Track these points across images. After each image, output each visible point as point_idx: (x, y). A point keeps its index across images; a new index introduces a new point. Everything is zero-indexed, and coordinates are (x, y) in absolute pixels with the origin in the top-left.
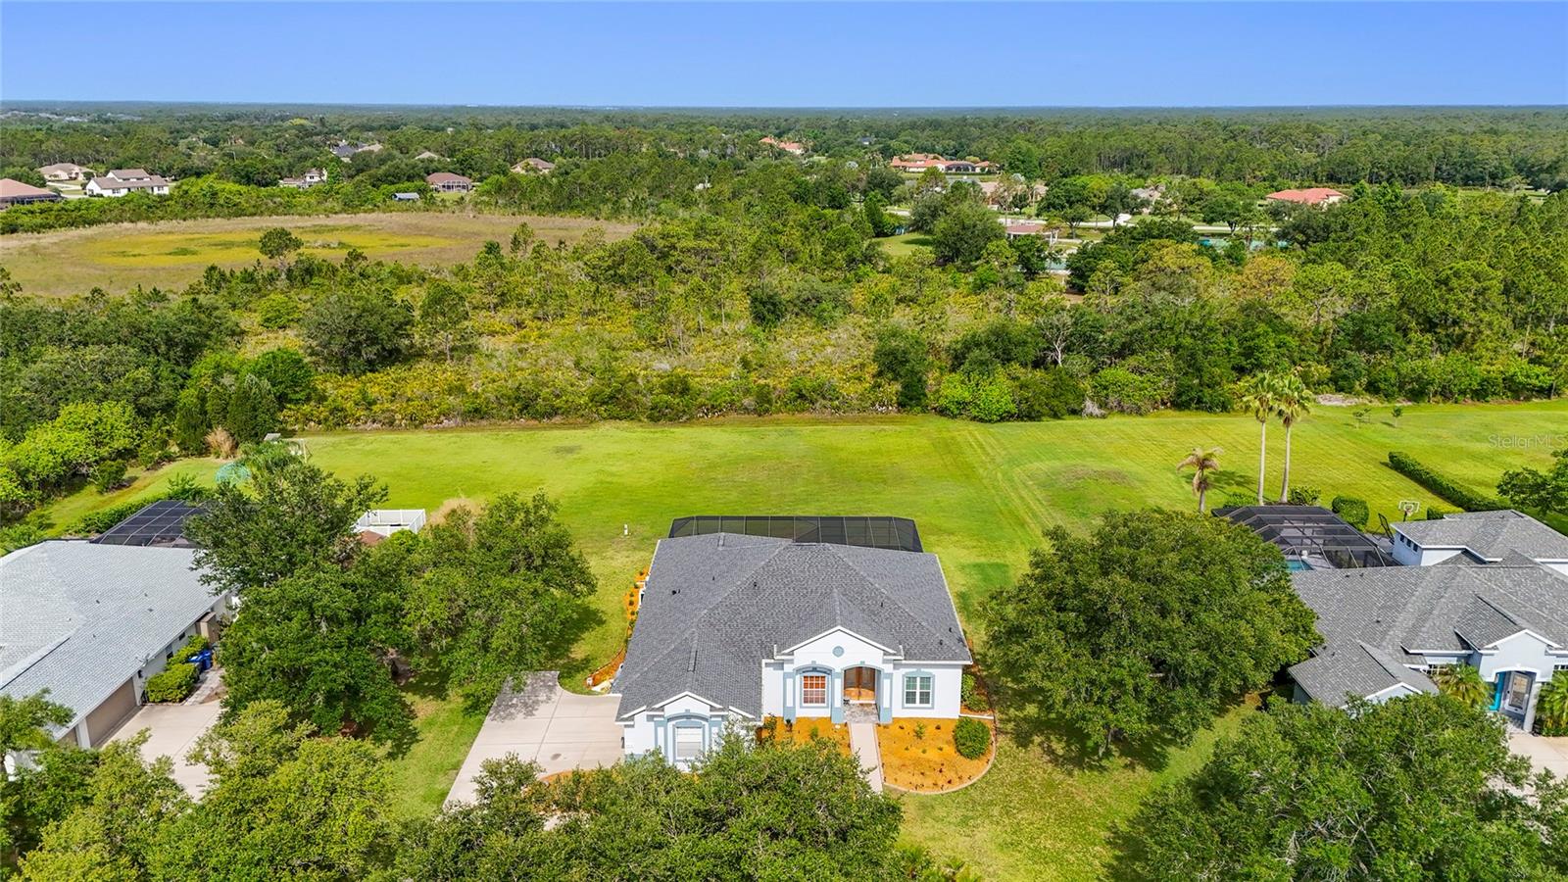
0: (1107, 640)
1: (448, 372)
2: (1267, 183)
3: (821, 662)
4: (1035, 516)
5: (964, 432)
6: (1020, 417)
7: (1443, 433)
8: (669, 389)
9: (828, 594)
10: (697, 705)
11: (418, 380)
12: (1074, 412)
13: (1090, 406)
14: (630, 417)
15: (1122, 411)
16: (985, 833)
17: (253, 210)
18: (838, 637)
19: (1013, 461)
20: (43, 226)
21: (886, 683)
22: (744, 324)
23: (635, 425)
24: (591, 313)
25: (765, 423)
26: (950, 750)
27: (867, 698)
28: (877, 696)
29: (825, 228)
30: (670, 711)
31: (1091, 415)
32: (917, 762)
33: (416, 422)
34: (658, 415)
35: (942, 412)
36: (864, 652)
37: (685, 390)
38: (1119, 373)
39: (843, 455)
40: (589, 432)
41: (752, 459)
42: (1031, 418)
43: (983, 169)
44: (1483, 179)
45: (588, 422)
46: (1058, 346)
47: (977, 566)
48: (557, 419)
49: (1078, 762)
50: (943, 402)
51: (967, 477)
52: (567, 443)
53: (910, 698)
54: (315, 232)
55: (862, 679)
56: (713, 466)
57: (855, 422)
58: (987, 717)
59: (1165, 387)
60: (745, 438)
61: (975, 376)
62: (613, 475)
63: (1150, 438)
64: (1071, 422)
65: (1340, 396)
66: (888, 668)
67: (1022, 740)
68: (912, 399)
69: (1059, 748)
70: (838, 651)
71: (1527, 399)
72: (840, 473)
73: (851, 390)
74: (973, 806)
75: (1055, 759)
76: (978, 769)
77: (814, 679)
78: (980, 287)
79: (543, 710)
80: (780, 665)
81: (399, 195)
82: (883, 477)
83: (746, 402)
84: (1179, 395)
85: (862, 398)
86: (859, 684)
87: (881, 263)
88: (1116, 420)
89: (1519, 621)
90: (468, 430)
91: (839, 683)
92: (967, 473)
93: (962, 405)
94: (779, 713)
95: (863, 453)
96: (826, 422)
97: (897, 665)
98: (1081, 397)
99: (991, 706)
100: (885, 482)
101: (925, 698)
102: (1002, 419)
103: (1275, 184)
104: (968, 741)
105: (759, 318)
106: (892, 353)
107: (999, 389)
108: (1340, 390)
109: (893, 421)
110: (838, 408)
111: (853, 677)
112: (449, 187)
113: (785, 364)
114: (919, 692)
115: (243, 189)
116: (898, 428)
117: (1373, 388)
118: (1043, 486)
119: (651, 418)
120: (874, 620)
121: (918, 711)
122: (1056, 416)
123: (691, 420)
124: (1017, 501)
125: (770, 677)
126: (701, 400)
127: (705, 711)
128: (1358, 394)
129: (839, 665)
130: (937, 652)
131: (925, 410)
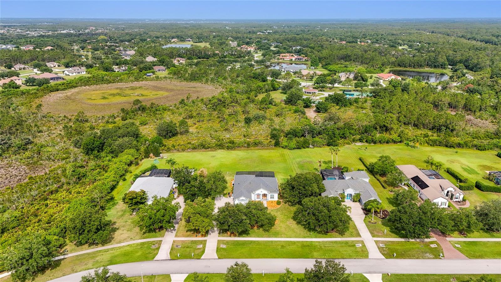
0: (294, 190)
1: (184, 137)
2: (379, 69)
3: (259, 193)
4: (295, 169)
5: (286, 151)
6: (297, 148)
7: (374, 152)
8: (230, 142)
9: (260, 184)
10: (244, 198)
11: (180, 140)
12: (308, 147)
13: (311, 146)
14: (223, 149)
15: (317, 147)
16: (279, 213)
17: (113, 81)
18: (262, 190)
19: (294, 159)
20: (65, 89)
21: (268, 196)
22: (243, 124)
23: (224, 150)
24: (210, 120)
25: (249, 150)
26: (276, 204)
27: (265, 198)
28: (267, 198)
29: (261, 90)
30: (240, 199)
31: (311, 148)
32: (271, 206)
33: (183, 150)
34: (228, 148)
35: (283, 147)
36: (265, 192)
37: (233, 143)
38: (317, 139)
39: (264, 157)
40: (216, 152)
41: (247, 158)
42: (299, 149)
43: (305, 60)
44: (439, 66)
45: (215, 150)
46: (307, 133)
47: (284, 179)
48: (209, 149)
49: (292, 206)
50: (283, 146)
51: (285, 162)
52: (212, 155)
53: (271, 198)
54: (132, 89)
55: (265, 195)
56: (240, 160)
57: (266, 149)
58: (281, 200)
59: (325, 142)
60: (246, 153)
61: (289, 140)
62: (222, 162)
63: (320, 153)
64: (307, 149)
65: (360, 143)
66: (268, 194)
67: (285, 203)
68: (277, 144)
69: (290, 204)
70: (261, 192)
71: (397, 143)
72: (264, 161)
73: (266, 142)
74: (278, 210)
75: (289, 205)
76: (279, 206)
77: (258, 195)
78: (296, 112)
79: (222, 200)
80: (254, 194)
81: (148, 74)
82: (270, 162)
83: (245, 145)
84: (328, 143)
85: (268, 144)
86: (264, 196)
87: (274, 103)
88: (316, 149)
89: (350, 186)
90: (193, 152)
91: (262, 196)
92: (285, 161)
93: (286, 146)
94: (254, 200)
95: (267, 157)
96: (260, 149)
97: (269, 193)
98: (309, 144)
99: (282, 199)
100: (271, 163)
101: (273, 198)
102: (294, 149)
103: (382, 69)
104: (278, 203)
105: (246, 122)
106: (274, 134)
107: (293, 143)
108: (360, 142)
109: (273, 149)
110: (263, 146)
111: (263, 195)
112: (160, 70)
113: (252, 135)
114: (272, 197)
115: (107, 73)
116: (274, 151)
117: (367, 141)
118: (297, 164)
119: (227, 149)
120: (266, 187)
121: (272, 200)
122: (304, 148)
123: (235, 149)
124: (293, 167)
125: (253, 195)
126: (237, 145)
127: (245, 199)
128: (364, 143)
129: (262, 194)
130: (275, 192)
131: (279, 147)
